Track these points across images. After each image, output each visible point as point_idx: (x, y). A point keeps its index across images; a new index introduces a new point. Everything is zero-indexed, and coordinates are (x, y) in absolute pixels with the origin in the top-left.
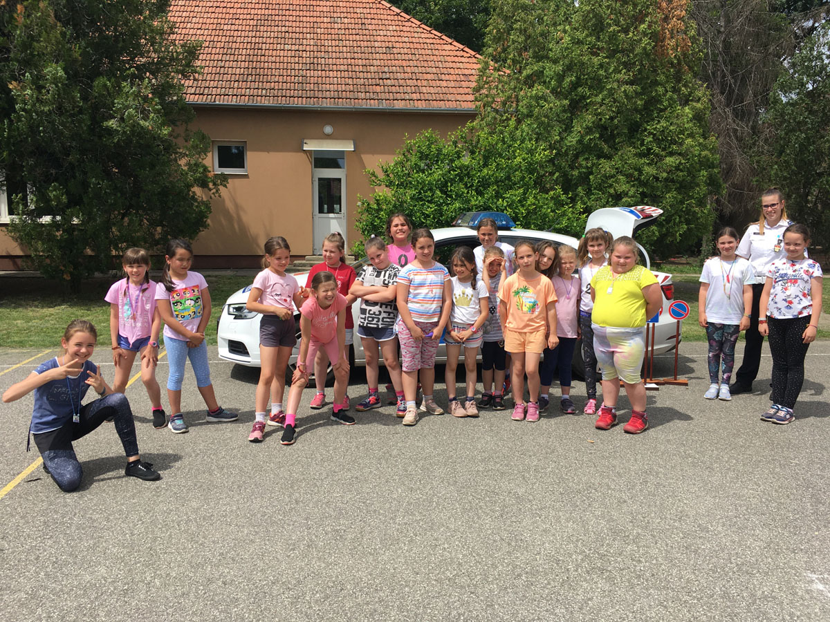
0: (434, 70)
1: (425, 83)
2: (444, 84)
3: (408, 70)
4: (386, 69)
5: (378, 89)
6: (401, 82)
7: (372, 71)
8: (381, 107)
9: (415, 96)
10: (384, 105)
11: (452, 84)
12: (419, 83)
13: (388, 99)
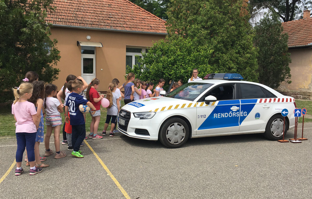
0: (130, 15)
1: (127, 20)
2: (135, 21)
3: (119, 14)
4: (110, 14)
5: (109, 22)
6: (118, 19)
7: (105, 14)
8: (112, 29)
9: (125, 26)
10: (113, 29)
11: (138, 22)
12: (125, 20)
13: (114, 26)
